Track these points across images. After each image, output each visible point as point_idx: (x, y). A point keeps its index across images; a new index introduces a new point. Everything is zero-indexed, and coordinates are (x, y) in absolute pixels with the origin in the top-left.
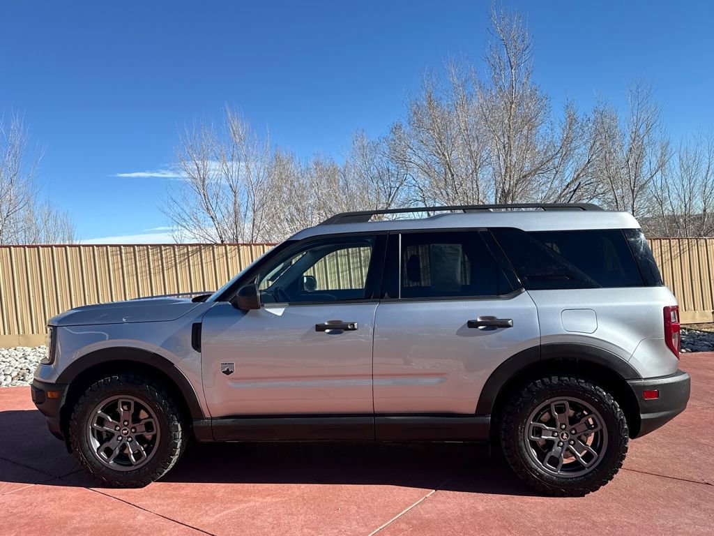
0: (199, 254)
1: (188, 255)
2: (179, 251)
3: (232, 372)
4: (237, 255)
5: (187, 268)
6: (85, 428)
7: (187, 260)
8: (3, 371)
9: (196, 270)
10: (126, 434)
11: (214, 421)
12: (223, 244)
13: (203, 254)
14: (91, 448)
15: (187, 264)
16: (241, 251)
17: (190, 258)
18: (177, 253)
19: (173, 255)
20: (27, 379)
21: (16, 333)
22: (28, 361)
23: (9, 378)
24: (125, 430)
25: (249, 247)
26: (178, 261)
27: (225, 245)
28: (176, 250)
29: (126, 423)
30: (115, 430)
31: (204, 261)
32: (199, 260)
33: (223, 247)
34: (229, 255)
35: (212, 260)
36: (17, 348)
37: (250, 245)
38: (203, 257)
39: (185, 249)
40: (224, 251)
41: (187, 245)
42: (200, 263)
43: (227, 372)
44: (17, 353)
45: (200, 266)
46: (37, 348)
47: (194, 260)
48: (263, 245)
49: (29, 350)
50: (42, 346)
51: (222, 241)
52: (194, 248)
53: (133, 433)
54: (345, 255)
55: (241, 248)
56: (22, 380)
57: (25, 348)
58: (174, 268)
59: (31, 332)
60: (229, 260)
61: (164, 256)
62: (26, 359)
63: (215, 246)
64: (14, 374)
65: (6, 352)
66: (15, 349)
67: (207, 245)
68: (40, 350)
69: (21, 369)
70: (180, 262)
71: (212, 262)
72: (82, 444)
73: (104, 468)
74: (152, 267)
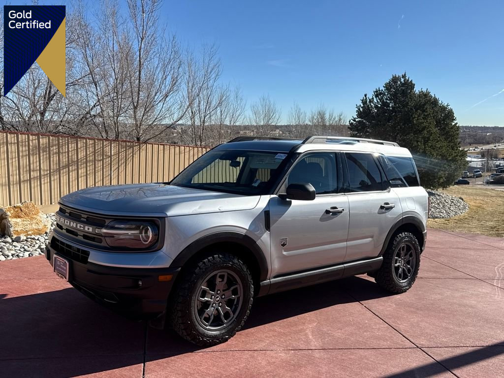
3: (286, 244)
10: (218, 301)
14: (197, 318)
24: (217, 298)
29: (219, 292)
30: (211, 299)
43: (283, 245)
53: (223, 299)
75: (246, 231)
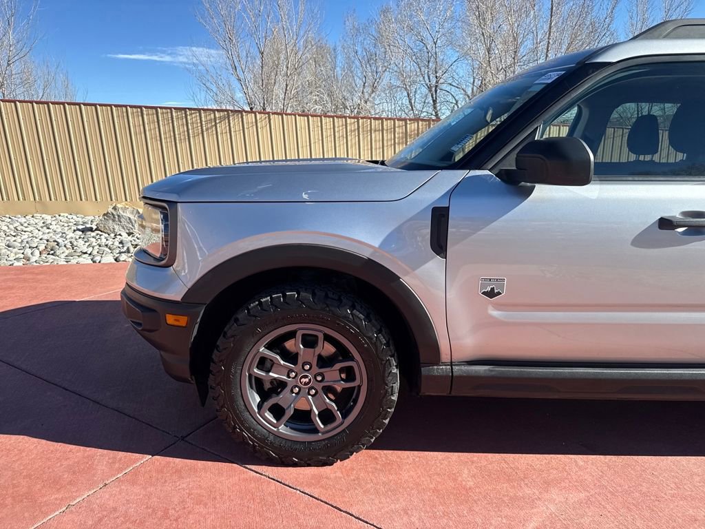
0: (227, 121)
1: (215, 121)
2: (206, 117)
3: (499, 293)
4: (268, 126)
5: (215, 136)
6: (238, 375)
7: (214, 128)
8: (27, 242)
9: (224, 138)
10: (306, 384)
11: (456, 368)
12: (252, 111)
13: (231, 121)
14: (247, 407)
15: (214, 132)
16: (272, 121)
17: (218, 125)
18: (203, 119)
19: (199, 121)
20: (58, 254)
21: (32, 199)
22: (51, 231)
23: (37, 253)
24: (306, 377)
25: (280, 116)
26: (204, 128)
27: (255, 113)
28: (203, 115)
29: (307, 367)
30: (289, 377)
31: (232, 129)
32: (228, 128)
33: (253, 115)
34: (259, 124)
35: (241, 128)
36: (35, 215)
37: (281, 114)
38: (232, 125)
39: (212, 116)
40: (254, 120)
41: (213, 111)
42: (228, 131)
43: (491, 294)
44: (37, 221)
45: (228, 134)
46: (57, 215)
47: (222, 127)
48: (295, 115)
49: (48, 218)
50: (62, 214)
51: (251, 109)
52: (222, 114)
53: (320, 381)
54: (375, 131)
55: (272, 117)
56: (52, 254)
57: (44, 216)
58: (201, 136)
59: (48, 199)
60: (259, 130)
61: (189, 122)
62: (48, 228)
63: (244, 114)
64: (42, 247)
65: (23, 220)
66: (33, 217)
67: (236, 111)
68: (61, 218)
69: (47, 241)
70: (207, 129)
71: (242, 131)
72: (232, 400)
73: (271, 438)
74: (177, 133)
75: (371, 250)
